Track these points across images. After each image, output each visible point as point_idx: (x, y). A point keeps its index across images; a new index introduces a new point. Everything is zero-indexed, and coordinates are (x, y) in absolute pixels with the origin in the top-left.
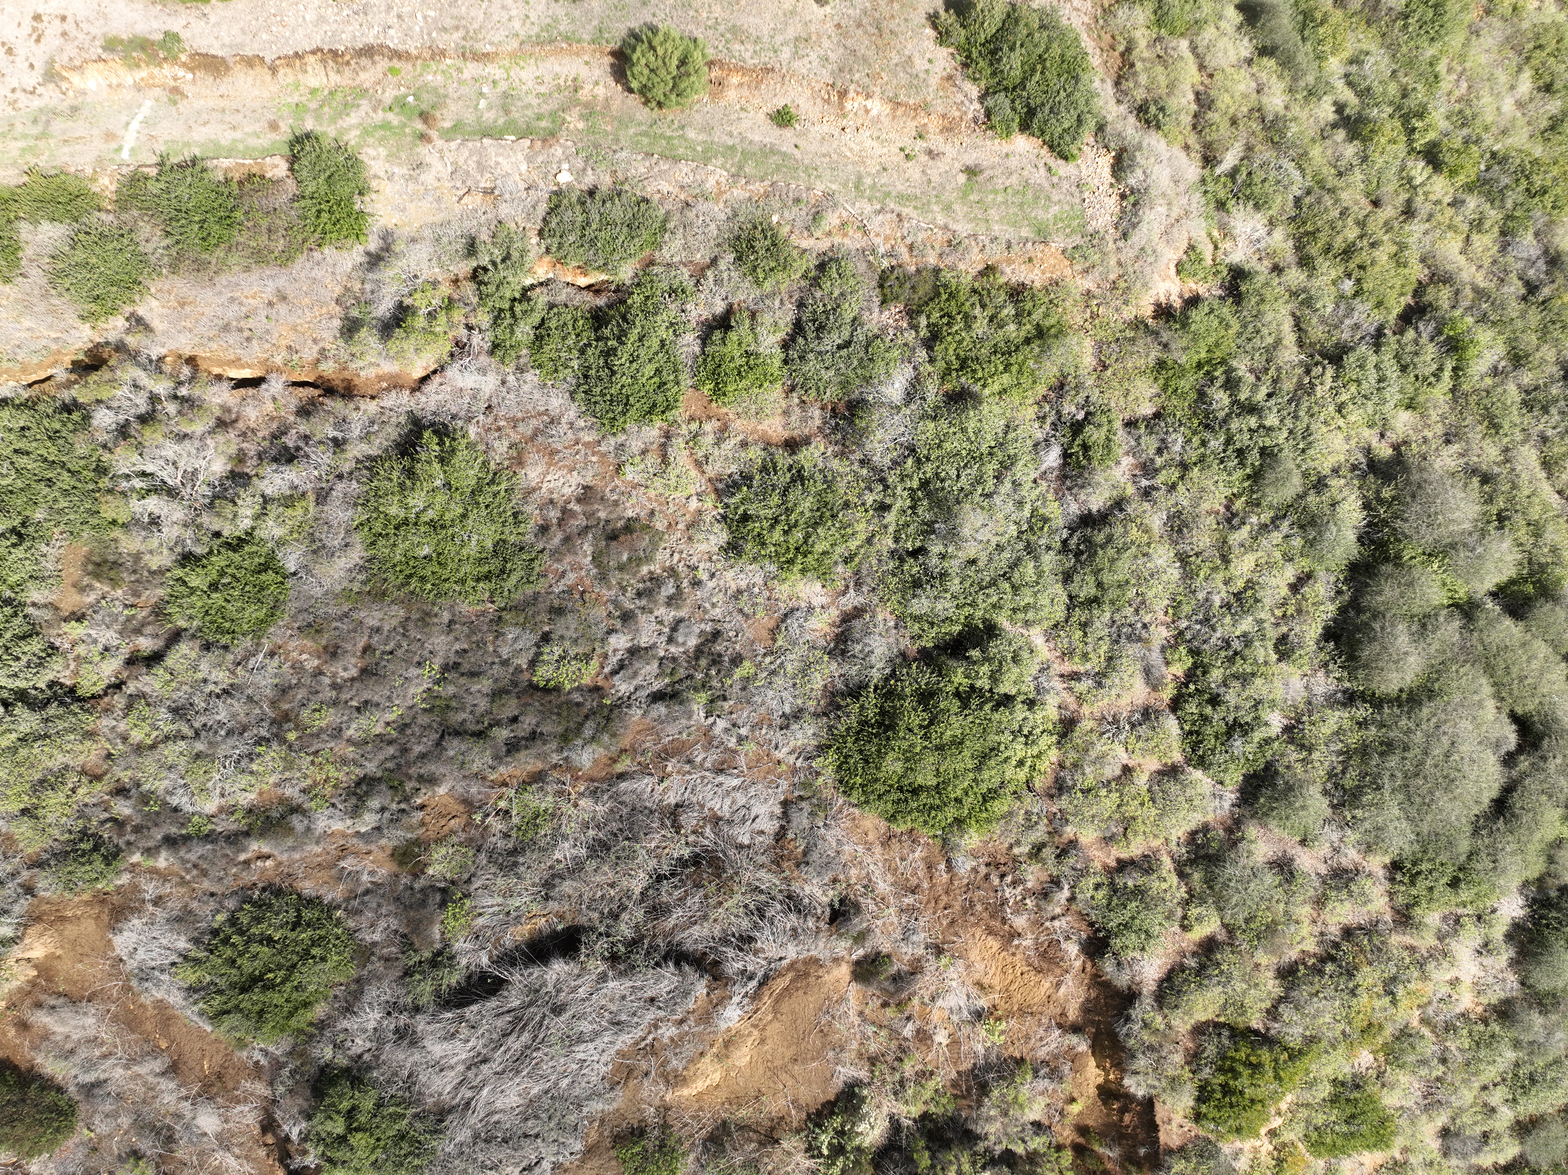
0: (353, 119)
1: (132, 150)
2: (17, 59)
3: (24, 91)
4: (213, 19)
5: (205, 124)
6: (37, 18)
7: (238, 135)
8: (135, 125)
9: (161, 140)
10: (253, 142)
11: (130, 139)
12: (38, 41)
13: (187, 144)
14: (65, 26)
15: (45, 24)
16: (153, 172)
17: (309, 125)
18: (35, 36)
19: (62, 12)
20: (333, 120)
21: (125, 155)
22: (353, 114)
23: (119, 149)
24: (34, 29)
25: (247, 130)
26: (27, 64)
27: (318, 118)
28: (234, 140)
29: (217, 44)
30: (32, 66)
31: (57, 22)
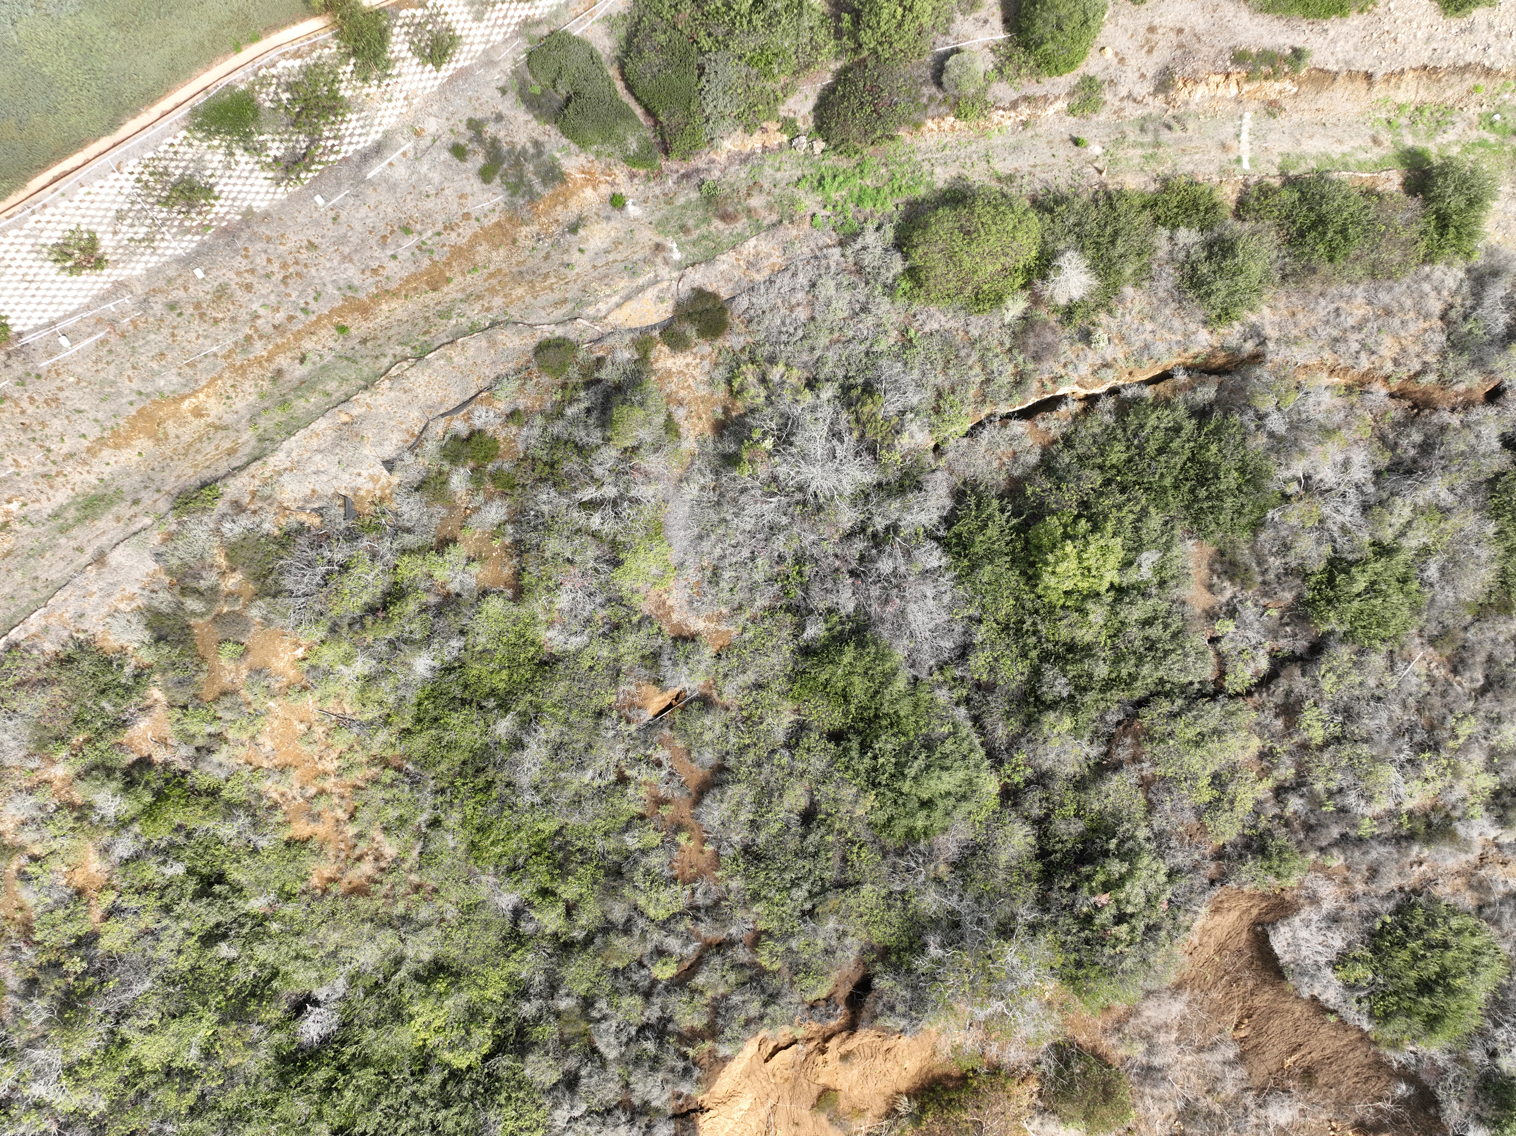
0: (1451, 135)
1: (1251, 160)
2: (1129, 69)
3: (1135, 100)
4: (1332, 33)
5: (1311, 137)
6: (1152, 29)
7: (1346, 148)
8: (1244, 137)
9: (1275, 152)
10: (1362, 156)
11: (1245, 149)
12: (1150, 51)
13: (1301, 157)
14: (1181, 37)
15: (1159, 37)
16: (1276, 183)
17: (1409, 141)
18: (1146, 48)
19: (1178, 25)
20: (1430, 136)
21: (1246, 165)
22: (1450, 132)
23: (1239, 160)
24: (1148, 41)
25: (1352, 144)
26: (1137, 74)
27: (1415, 134)
28: (1344, 155)
29: (1332, 60)
30: (1143, 76)
31: (1172, 35)
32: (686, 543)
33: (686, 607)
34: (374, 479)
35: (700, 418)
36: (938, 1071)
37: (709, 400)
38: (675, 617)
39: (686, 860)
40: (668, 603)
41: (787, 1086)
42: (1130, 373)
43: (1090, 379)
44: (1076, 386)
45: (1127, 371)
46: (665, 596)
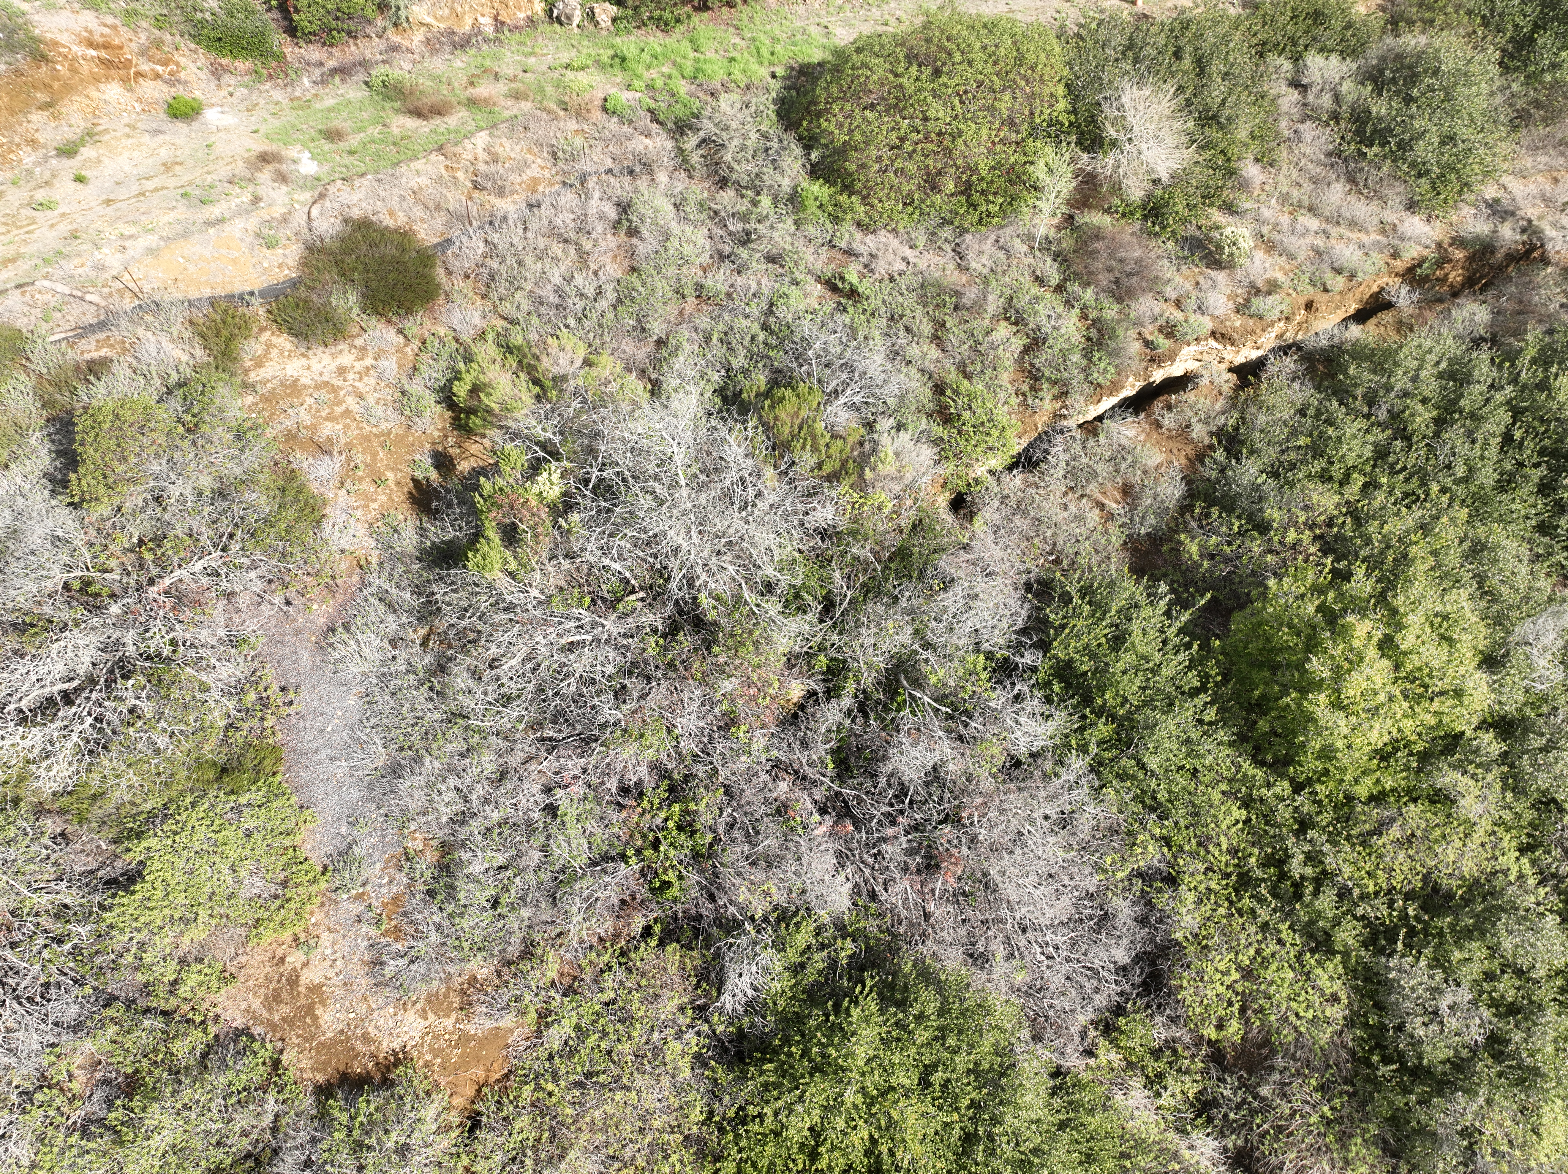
32: (354, 795)
33: (364, 983)
35: (378, 481)
37: (400, 438)
38: (329, 1020)
40: (307, 978)
42: (1309, 306)
43: (1238, 322)
44: (1212, 342)
45: (1302, 301)
46: (295, 958)
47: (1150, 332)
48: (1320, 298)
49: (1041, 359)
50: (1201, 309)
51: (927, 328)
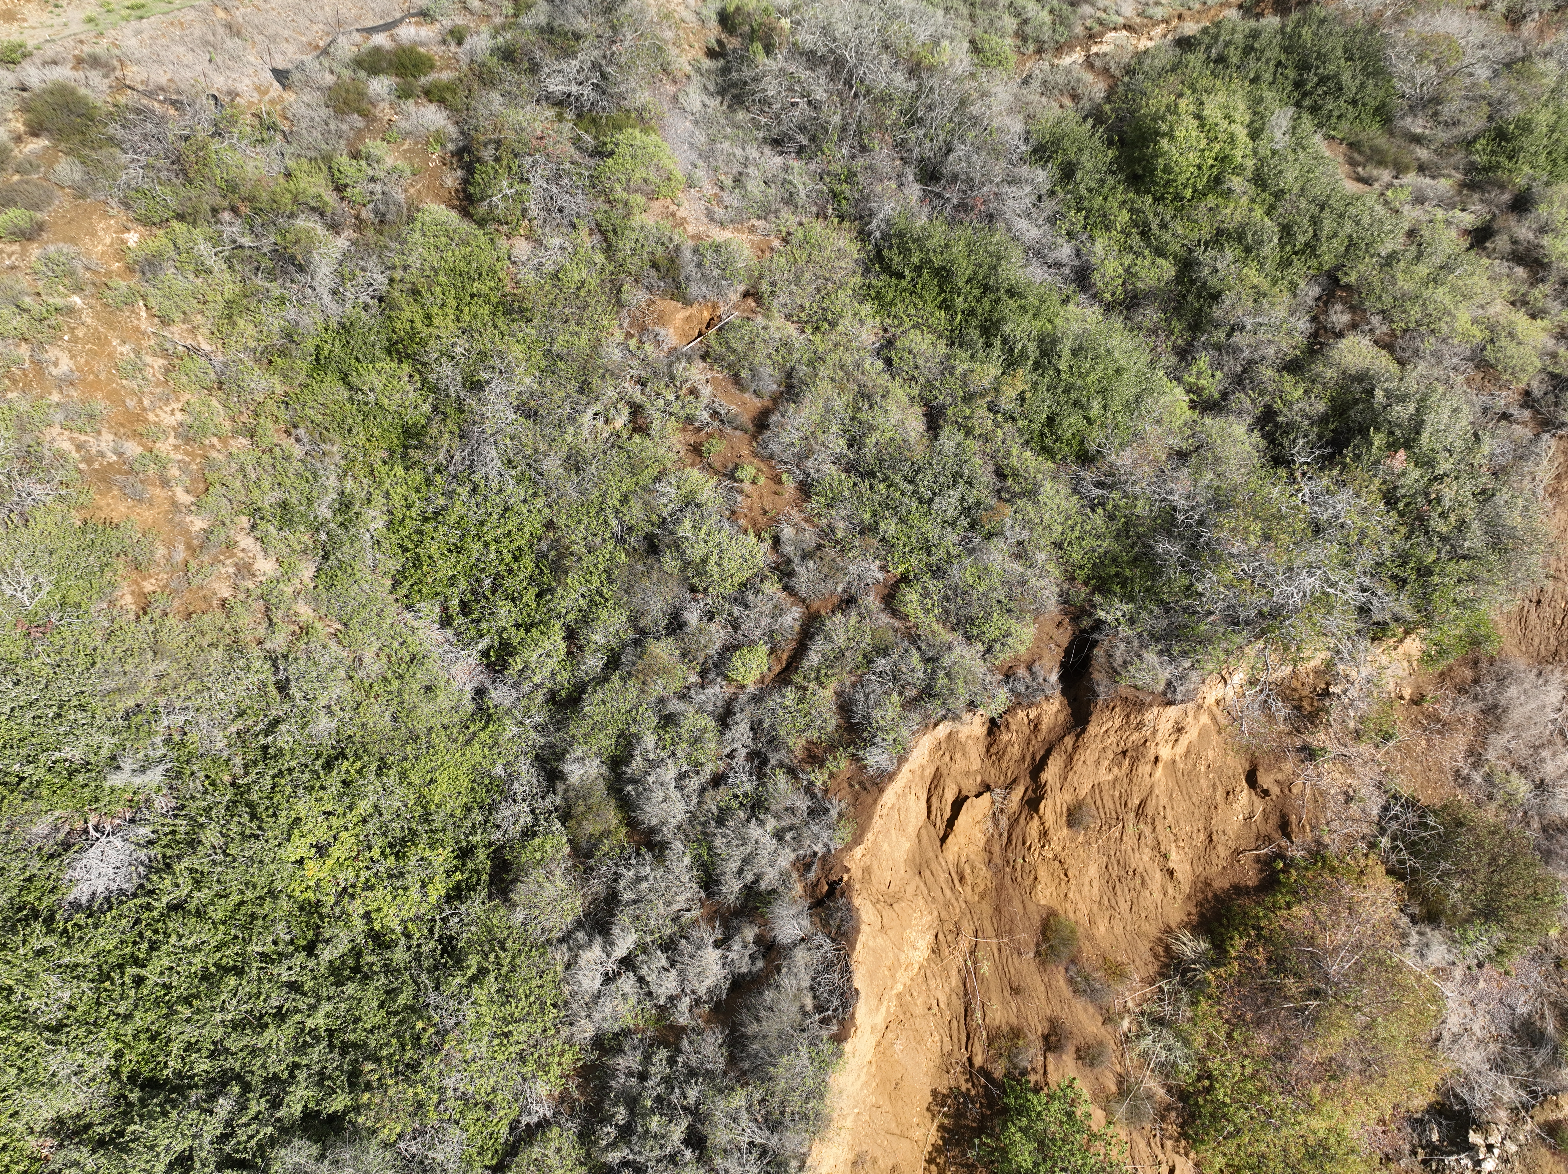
32: (693, 156)
33: (705, 220)
34: (262, 90)
35: (691, 46)
36: (1221, 883)
37: (700, 31)
38: (691, 229)
39: (757, 506)
40: (679, 214)
41: (986, 908)
42: (1180, 17)
43: (1138, 20)
44: (1124, 32)
45: (1176, 13)
46: (672, 208)
47: (1088, 23)
48: (1186, 13)
49: (1028, 29)
50: (1117, 13)
51: (966, 12)
